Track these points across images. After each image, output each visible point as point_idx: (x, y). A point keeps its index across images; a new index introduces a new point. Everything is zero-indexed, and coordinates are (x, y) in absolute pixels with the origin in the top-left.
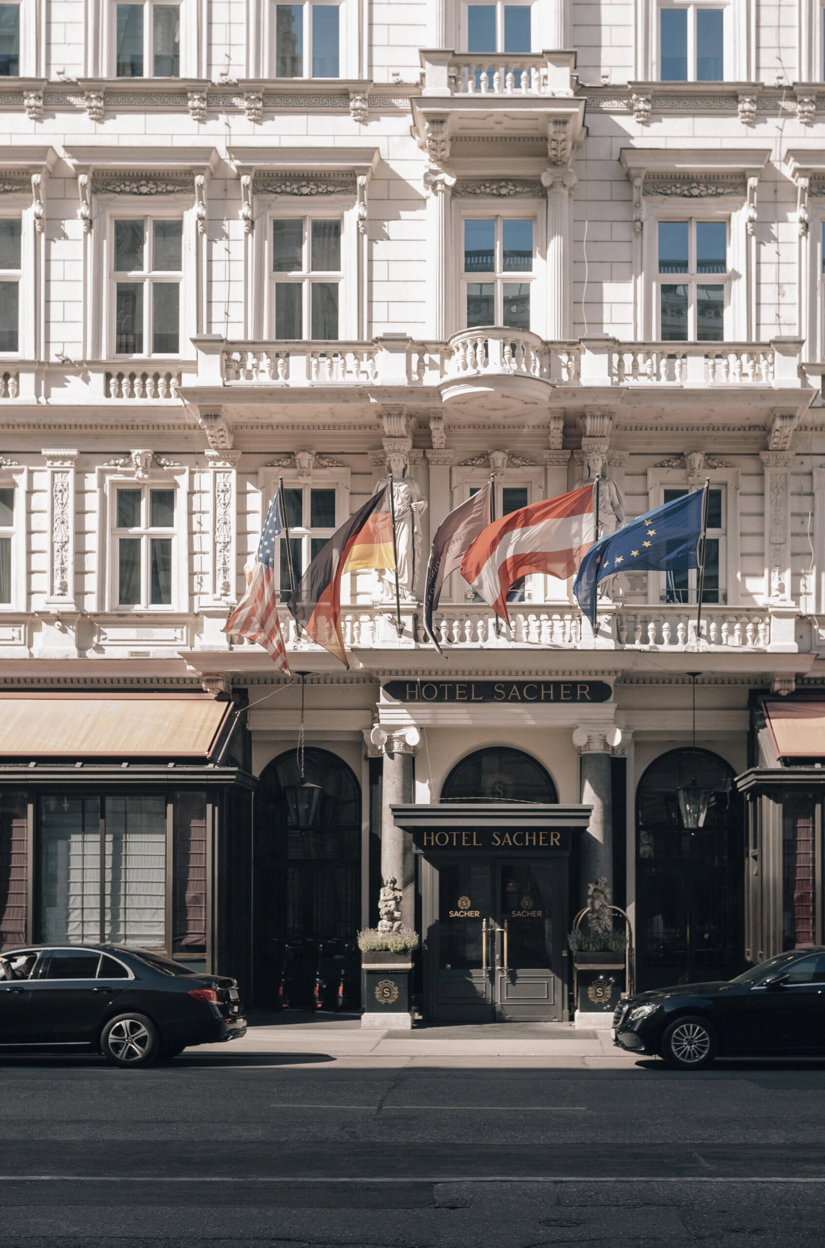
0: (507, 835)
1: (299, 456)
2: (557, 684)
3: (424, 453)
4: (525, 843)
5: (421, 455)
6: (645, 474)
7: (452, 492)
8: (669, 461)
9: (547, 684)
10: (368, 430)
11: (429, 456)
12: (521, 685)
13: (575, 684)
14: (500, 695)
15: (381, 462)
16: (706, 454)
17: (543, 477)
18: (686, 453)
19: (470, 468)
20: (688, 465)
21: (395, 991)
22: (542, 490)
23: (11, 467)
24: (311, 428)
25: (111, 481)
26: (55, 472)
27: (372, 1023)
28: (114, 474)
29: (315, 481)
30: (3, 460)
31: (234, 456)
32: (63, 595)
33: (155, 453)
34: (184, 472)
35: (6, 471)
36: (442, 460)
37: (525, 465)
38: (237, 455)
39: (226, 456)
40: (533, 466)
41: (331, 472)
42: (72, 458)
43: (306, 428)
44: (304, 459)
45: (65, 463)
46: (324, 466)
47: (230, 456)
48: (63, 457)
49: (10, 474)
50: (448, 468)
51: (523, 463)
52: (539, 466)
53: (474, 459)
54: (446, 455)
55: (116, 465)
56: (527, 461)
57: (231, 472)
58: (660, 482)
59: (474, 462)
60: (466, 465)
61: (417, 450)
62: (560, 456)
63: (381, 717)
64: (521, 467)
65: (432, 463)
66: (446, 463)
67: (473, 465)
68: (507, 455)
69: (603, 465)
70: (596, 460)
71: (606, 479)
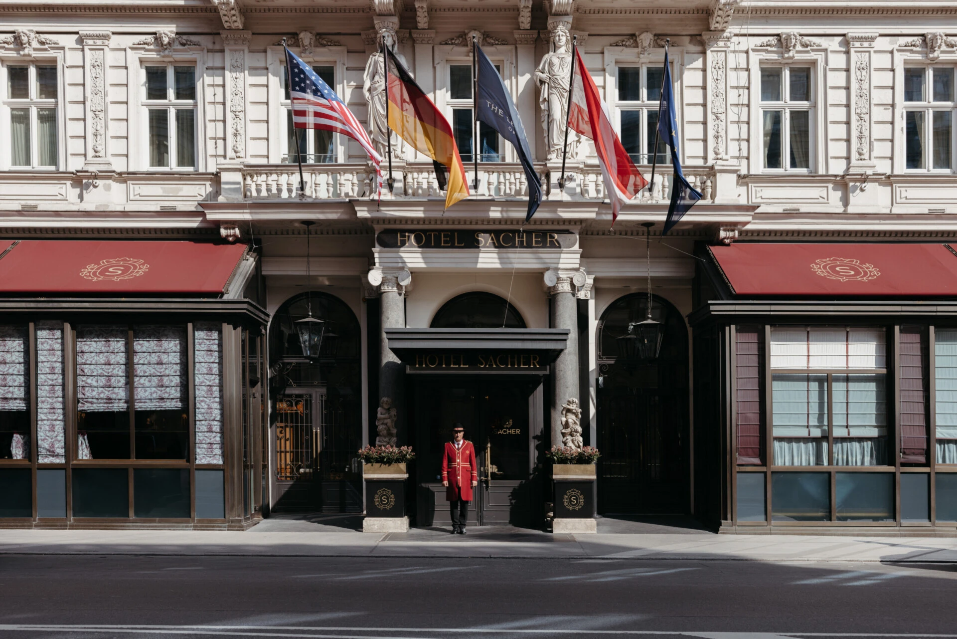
1: (302, 35)
3: (410, 33)
5: (408, 35)
6: (603, 53)
7: (434, 68)
8: (623, 41)
10: (361, 13)
11: (414, 36)
12: (498, 233)
15: (373, 41)
16: (655, 35)
17: (514, 54)
18: (637, 33)
19: (451, 47)
20: (640, 44)
21: (392, 499)
22: (513, 67)
23: (53, 45)
24: (312, 11)
25: (139, 58)
26: (91, 49)
27: (373, 527)
28: (143, 52)
29: (317, 59)
30: (46, 39)
31: (245, 36)
32: (99, 157)
33: (177, 34)
34: (203, 51)
35: (49, 49)
36: (426, 39)
37: (498, 44)
38: (248, 35)
39: (239, 36)
40: (504, 44)
41: (330, 50)
42: (106, 37)
43: (307, 11)
44: (306, 38)
45: (99, 42)
46: (324, 46)
47: (242, 36)
48: (98, 37)
49: (52, 52)
50: (431, 46)
51: (497, 42)
52: (510, 45)
53: (454, 39)
54: (428, 35)
55: (145, 43)
56: (500, 41)
57: (243, 50)
58: (615, 59)
59: (453, 41)
60: (447, 44)
61: (403, 30)
62: (528, 36)
63: (376, 261)
64: (494, 46)
65: (417, 42)
66: (429, 42)
67: (453, 44)
68: (482, 34)
69: (566, 42)
70: (561, 36)
71: (569, 54)
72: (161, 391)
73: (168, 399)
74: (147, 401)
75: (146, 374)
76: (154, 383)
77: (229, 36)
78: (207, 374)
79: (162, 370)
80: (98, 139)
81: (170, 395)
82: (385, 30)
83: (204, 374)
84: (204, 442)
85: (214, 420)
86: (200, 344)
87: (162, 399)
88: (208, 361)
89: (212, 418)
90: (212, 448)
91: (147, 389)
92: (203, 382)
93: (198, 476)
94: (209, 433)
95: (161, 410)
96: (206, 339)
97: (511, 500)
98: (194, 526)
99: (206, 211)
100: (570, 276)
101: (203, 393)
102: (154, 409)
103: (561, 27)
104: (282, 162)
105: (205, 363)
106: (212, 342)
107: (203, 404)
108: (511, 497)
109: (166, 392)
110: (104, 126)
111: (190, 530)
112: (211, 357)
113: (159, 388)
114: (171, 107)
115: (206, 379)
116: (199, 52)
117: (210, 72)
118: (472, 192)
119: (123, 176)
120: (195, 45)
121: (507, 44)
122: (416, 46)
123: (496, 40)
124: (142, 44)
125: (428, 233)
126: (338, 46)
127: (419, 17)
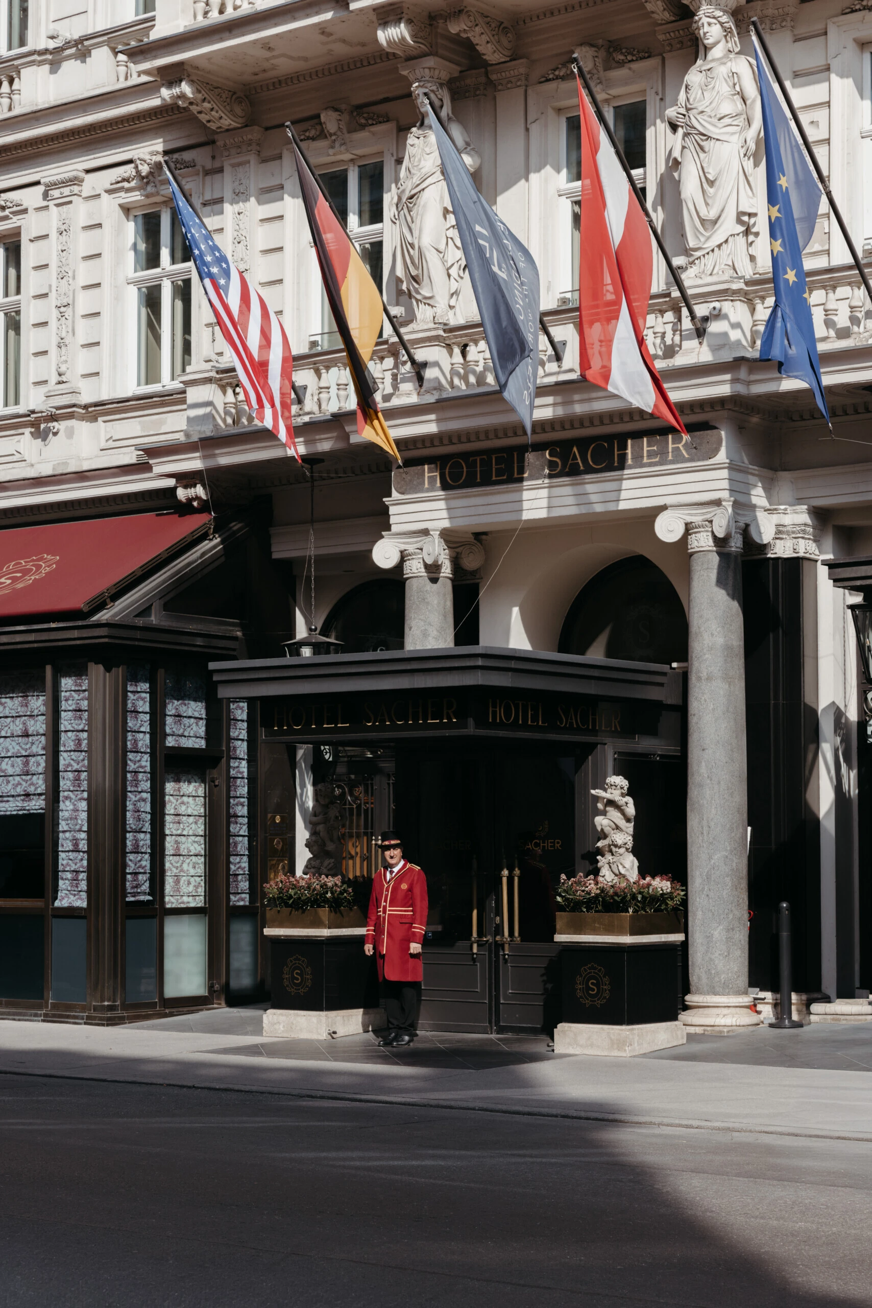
1: (325, 117)
2: (637, 436)
3: (487, 75)
5: (483, 79)
7: (527, 130)
9: (622, 438)
11: (493, 77)
12: (583, 443)
13: (663, 432)
14: (552, 466)
17: (660, 72)
19: (553, 84)
21: (308, 975)
22: (658, 98)
23: (15, 209)
24: (339, 69)
25: (120, 206)
26: (58, 205)
27: (277, 1027)
28: (122, 194)
29: (360, 152)
30: (6, 201)
31: (249, 137)
32: (63, 382)
33: (166, 153)
34: (198, 174)
35: (11, 216)
36: (513, 80)
37: (632, 60)
38: (255, 133)
39: (240, 139)
40: (645, 58)
41: (374, 134)
42: (75, 181)
43: (333, 71)
44: (330, 120)
45: (66, 191)
46: (363, 127)
47: (245, 138)
48: (64, 183)
49: (15, 219)
50: (522, 90)
51: (629, 58)
52: (654, 56)
53: (558, 68)
54: (516, 71)
55: (124, 180)
56: (635, 53)
57: (249, 162)
58: (855, 40)
59: (557, 73)
60: (548, 80)
61: (474, 71)
62: (681, 32)
63: (392, 521)
64: (626, 65)
65: (500, 87)
66: (519, 83)
67: (557, 78)
68: (599, 49)
69: (725, 34)
70: (706, 25)
71: (731, 56)
72: (26, 781)
73: (34, 795)
74: (11, 799)
75: (9, 754)
76: (17, 769)
77: (227, 142)
78: (74, 751)
79: (28, 746)
80: (63, 353)
81: (36, 788)
82: (417, 84)
83: (70, 751)
84: (68, 869)
85: (80, 830)
86: (67, 700)
87: (27, 795)
88: (77, 727)
89: (78, 827)
90: (77, 880)
91: (11, 778)
92: (69, 765)
93: (57, 927)
94: (74, 853)
95: (24, 814)
96: (74, 691)
97: (545, 982)
98: (46, 1015)
99: (151, 462)
100: (708, 516)
101: (69, 783)
102: (15, 813)
103: (704, 7)
104: (311, 349)
105: (73, 731)
106: (82, 695)
107: (68, 803)
108: (545, 978)
109: (32, 784)
110: (70, 330)
111: (39, 1021)
112: (80, 721)
113: (24, 777)
114: (165, 279)
115: (73, 760)
116: (195, 178)
117: (208, 208)
118: (552, 367)
119: (90, 409)
120: (188, 167)
121: (649, 57)
122: (497, 96)
123: (628, 54)
124: (121, 182)
125: (471, 459)
126: (384, 122)
127: (477, 44)
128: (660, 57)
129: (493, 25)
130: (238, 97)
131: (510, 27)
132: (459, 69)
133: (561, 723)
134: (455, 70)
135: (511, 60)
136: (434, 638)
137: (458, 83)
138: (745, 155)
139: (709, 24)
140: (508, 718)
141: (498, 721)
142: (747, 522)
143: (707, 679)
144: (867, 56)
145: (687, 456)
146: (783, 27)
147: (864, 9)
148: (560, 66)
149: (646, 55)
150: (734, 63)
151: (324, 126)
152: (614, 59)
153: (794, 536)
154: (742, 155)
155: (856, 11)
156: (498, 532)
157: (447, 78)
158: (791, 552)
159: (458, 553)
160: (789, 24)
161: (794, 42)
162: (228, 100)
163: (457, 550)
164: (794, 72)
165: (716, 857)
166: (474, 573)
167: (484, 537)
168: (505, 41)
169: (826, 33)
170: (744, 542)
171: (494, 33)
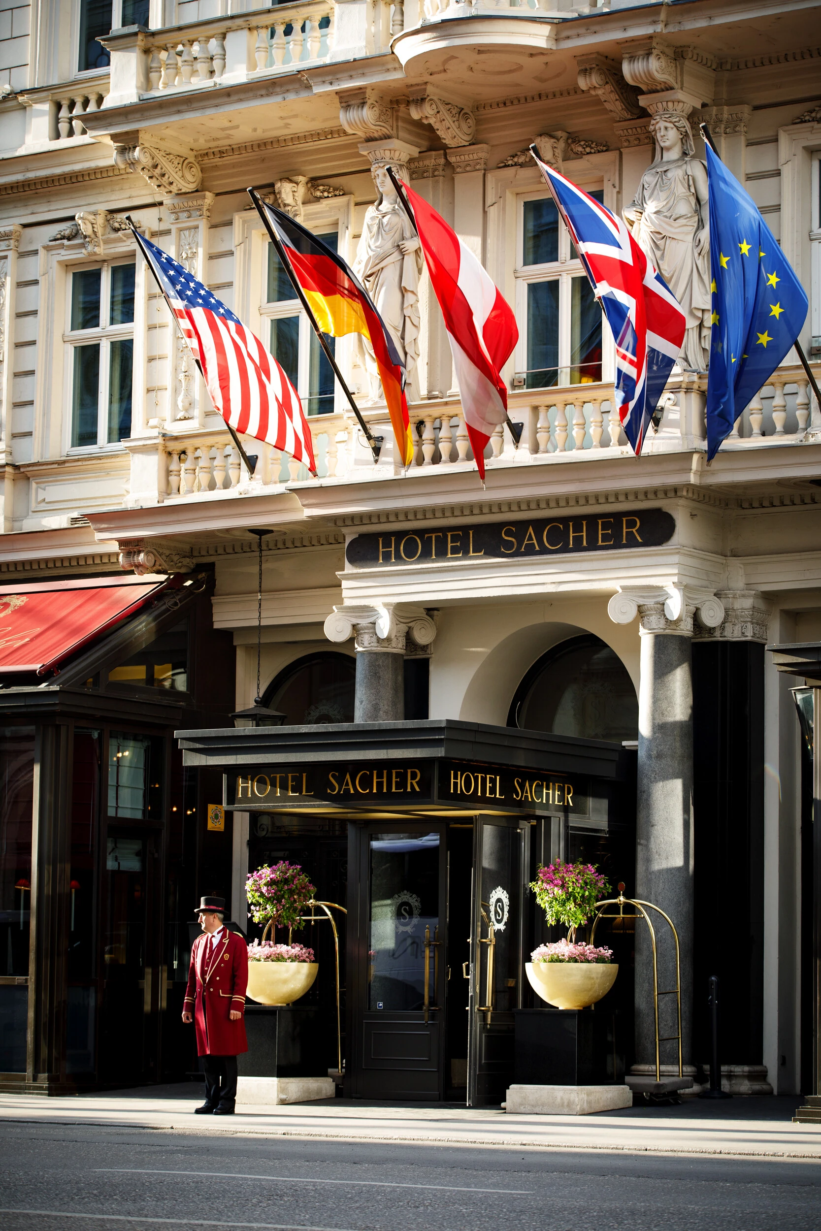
0: (348, 777)
1: (278, 188)
2: (592, 519)
3: (446, 157)
4: (372, 789)
5: (442, 161)
7: (485, 212)
9: (577, 520)
11: (452, 160)
12: (539, 524)
13: (618, 516)
14: (509, 545)
17: (618, 165)
19: (512, 170)
22: (615, 190)
25: (60, 263)
28: (63, 252)
31: (201, 202)
33: (109, 212)
36: (472, 163)
37: (590, 153)
38: (206, 198)
39: (190, 204)
41: (330, 206)
42: (12, 235)
44: (285, 191)
45: (2, 245)
46: (317, 199)
47: (195, 203)
50: (481, 174)
51: (588, 150)
52: (612, 150)
53: (516, 155)
54: (475, 155)
55: (63, 238)
56: (593, 146)
57: (197, 227)
58: (805, 148)
59: (516, 160)
60: (506, 166)
61: (433, 153)
62: (638, 129)
63: (344, 595)
64: (584, 156)
65: (458, 170)
66: (478, 167)
67: (516, 165)
68: (558, 140)
69: (682, 137)
70: (663, 129)
71: (686, 159)
77: (176, 206)
99: (93, 527)
100: (660, 600)
103: (661, 112)
114: (103, 339)
119: (22, 470)
121: (606, 151)
122: (456, 179)
123: (587, 146)
124: (61, 239)
125: (426, 536)
126: (340, 195)
127: (438, 130)
128: (618, 152)
129: (454, 112)
130: (190, 163)
131: (470, 113)
132: (418, 150)
133: (517, 796)
134: (415, 152)
135: (470, 145)
136: (385, 712)
137: (416, 164)
138: (700, 254)
139: (666, 128)
140: (468, 790)
141: (459, 792)
142: (697, 606)
143: (657, 757)
144: (816, 164)
145: (640, 541)
146: (736, 132)
147: (813, 120)
148: (519, 153)
149: (605, 148)
150: (689, 167)
151: (278, 196)
152: (572, 150)
153: (742, 620)
154: (696, 255)
155: (805, 122)
156: (450, 608)
157: (407, 159)
158: (740, 635)
159: (410, 628)
160: (743, 129)
161: (747, 146)
162: (180, 166)
163: (410, 625)
164: (747, 174)
165: (663, 930)
166: (425, 648)
167: (436, 612)
168: (464, 126)
169: (776, 140)
170: (694, 625)
171: (455, 119)
